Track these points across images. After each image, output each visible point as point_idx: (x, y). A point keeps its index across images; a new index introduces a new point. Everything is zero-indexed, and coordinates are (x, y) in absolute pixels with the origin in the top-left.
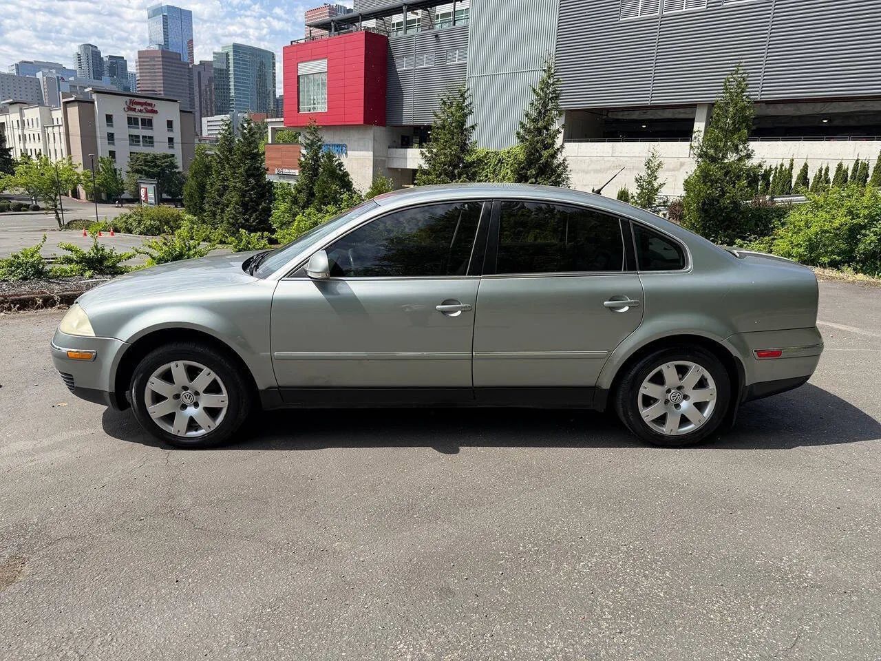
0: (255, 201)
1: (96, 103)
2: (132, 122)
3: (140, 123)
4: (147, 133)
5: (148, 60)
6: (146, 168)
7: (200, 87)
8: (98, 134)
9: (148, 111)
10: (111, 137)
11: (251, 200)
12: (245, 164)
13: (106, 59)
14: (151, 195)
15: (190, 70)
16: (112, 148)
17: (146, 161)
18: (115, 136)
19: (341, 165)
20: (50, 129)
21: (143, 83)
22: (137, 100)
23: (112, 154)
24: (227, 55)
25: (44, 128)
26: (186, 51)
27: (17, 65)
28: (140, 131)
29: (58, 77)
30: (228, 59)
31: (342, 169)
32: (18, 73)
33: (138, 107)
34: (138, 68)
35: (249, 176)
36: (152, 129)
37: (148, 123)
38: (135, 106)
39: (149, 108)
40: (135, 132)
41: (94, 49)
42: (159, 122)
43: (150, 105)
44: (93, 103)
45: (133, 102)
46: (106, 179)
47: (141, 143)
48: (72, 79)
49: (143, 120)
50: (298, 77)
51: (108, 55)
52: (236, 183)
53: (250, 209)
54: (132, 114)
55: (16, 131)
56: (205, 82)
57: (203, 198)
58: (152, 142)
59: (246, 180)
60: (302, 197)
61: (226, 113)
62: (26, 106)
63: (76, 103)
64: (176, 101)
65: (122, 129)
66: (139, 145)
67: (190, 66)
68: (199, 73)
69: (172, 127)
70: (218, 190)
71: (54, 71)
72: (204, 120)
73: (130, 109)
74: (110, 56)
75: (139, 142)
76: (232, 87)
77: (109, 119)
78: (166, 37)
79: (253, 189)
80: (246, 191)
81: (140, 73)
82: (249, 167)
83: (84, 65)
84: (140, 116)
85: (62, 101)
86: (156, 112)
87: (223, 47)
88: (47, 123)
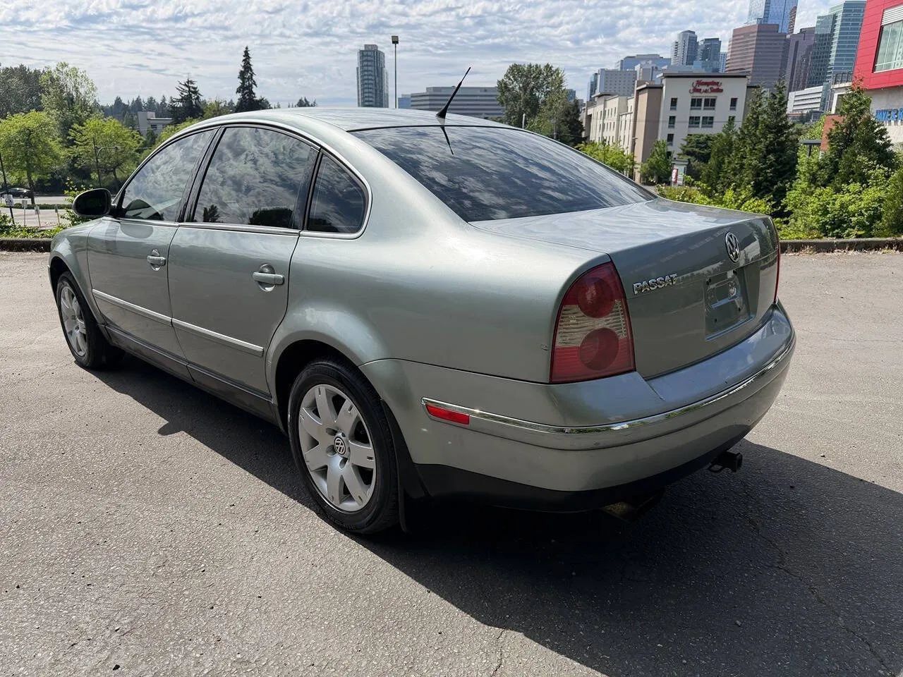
0: (770, 181)
1: (664, 88)
2: (695, 103)
3: (703, 104)
4: (708, 113)
5: (742, 37)
6: (697, 150)
7: (794, 59)
8: (661, 119)
9: (713, 91)
10: (672, 119)
11: (766, 180)
12: (766, 139)
13: (701, 43)
14: (681, 177)
15: (788, 41)
16: (671, 131)
17: (698, 142)
18: (676, 120)
19: (883, 132)
20: (624, 117)
21: (732, 63)
22: (705, 80)
23: (670, 137)
24: (835, 17)
25: (619, 116)
26: (787, 21)
27: (622, 61)
28: (702, 113)
29: (653, 67)
30: (834, 21)
31: (884, 137)
32: (621, 68)
33: (704, 88)
34: (731, 47)
35: (769, 152)
36: (714, 109)
37: (711, 103)
38: (700, 87)
39: (715, 87)
40: (695, 113)
41: (692, 35)
42: (723, 101)
43: (717, 84)
44: (662, 88)
45: (699, 83)
46: (657, 162)
47: (700, 125)
48: (665, 67)
49: (707, 101)
50: (882, 28)
51: (704, 38)
52: (751, 160)
53: (762, 190)
54: (697, 95)
55: (598, 121)
56: (801, 52)
57: (718, 178)
58: (712, 123)
59: (765, 157)
60: (824, 174)
61: (820, 84)
62: (610, 97)
63: (647, 90)
64: (745, 77)
65: (684, 111)
66: (698, 127)
67: (788, 36)
68: (797, 43)
69: (735, 106)
70: (734, 169)
71: (650, 62)
72: (792, 95)
73: (696, 90)
74: (706, 40)
75: (698, 123)
76: (833, 54)
77: (674, 102)
78: (767, 9)
79: (771, 166)
80: (762, 169)
81: (732, 52)
82: (771, 142)
83: (680, 52)
84: (703, 96)
85: (636, 89)
86: (721, 91)
87: (831, 9)
88: (622, 111)
